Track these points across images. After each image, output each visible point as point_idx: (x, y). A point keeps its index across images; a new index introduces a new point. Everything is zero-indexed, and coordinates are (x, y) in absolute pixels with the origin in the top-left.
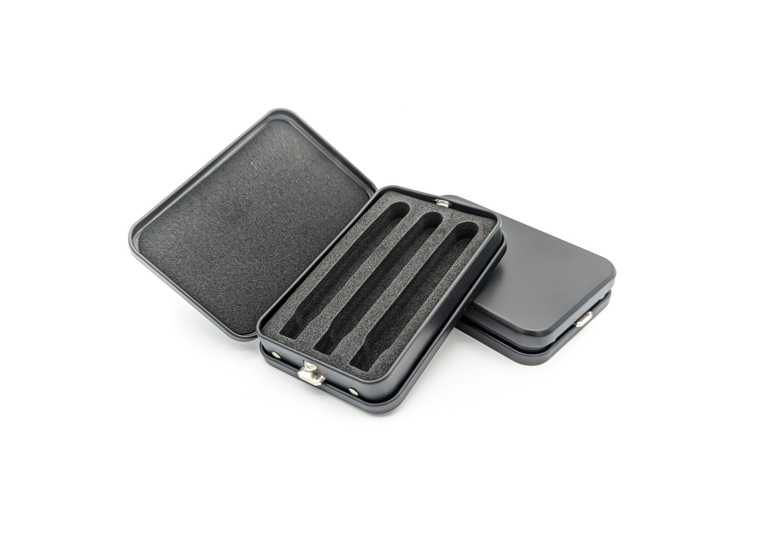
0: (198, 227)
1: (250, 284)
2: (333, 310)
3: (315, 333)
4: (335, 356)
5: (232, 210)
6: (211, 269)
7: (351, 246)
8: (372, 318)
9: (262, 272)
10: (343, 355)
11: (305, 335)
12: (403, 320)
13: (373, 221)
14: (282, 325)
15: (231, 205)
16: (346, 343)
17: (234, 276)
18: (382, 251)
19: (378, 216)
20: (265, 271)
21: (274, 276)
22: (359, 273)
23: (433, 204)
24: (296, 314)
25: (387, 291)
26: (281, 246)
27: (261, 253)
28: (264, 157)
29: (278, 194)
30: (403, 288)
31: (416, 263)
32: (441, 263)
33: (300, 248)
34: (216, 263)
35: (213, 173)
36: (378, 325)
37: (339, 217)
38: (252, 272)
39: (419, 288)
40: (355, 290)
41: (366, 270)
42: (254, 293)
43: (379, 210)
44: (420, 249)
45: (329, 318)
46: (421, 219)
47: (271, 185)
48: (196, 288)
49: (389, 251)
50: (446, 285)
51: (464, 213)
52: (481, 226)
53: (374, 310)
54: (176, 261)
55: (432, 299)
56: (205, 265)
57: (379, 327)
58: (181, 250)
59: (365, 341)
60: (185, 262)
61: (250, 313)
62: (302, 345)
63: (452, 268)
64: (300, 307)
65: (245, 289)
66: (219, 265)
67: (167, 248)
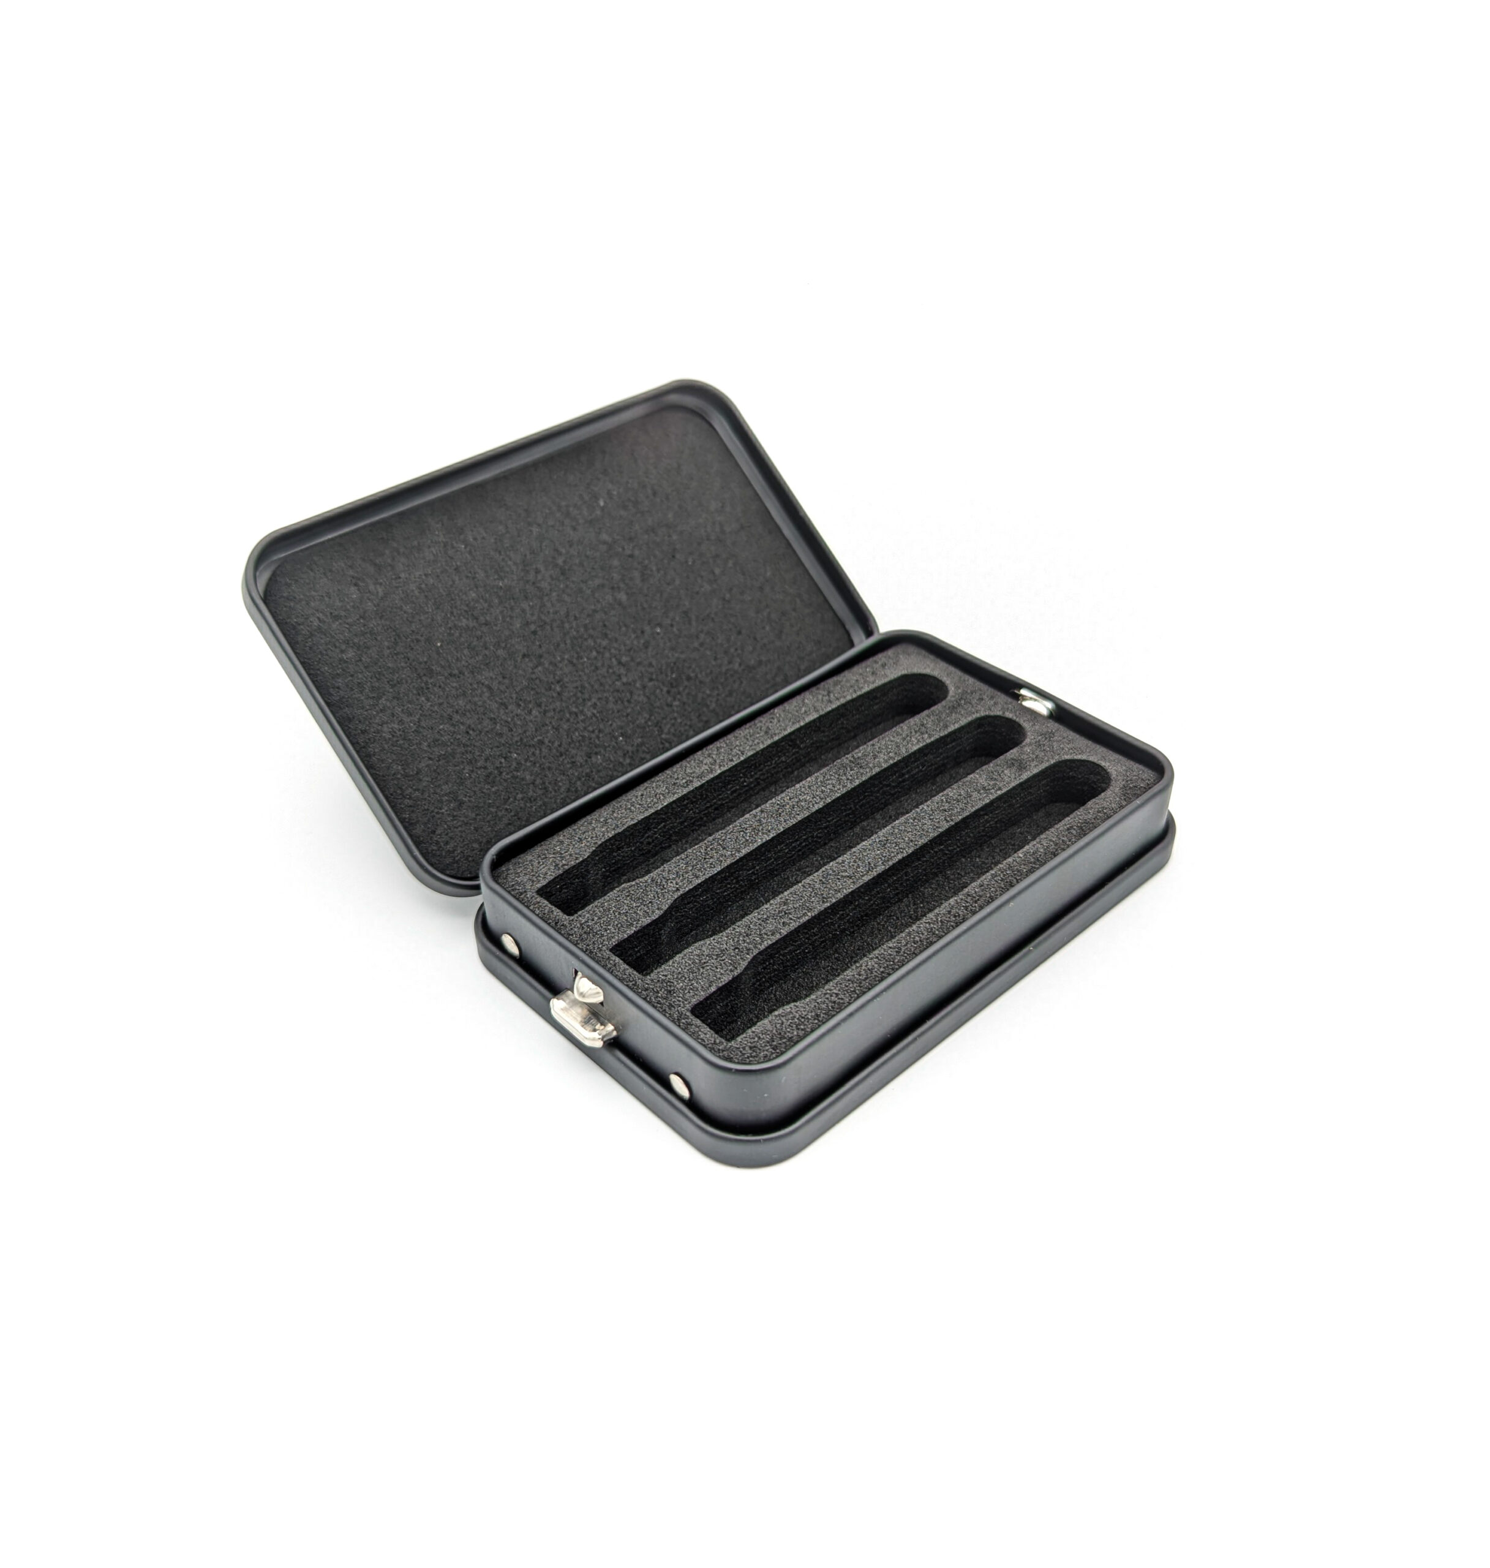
0: (420, 588)
1: (503, 760)
2: (687, 873)
3: (626, 914)
4: (658, 981)
5: (515, 578)
6: (419, 695)
7: (776, 738)
8: (780, 917)
9: (541, 742)
10: (681, 984)
11: (597, 911)
12: (859, 949)
13: (849, 698)
14: (550, 873)
15: (515, 564)
16: (696, 957)
17: (468, 730)
18: (851, 770)
19: (864, 691)
20: (549, 742)
21: (566, 761)
22: (778, 804)
23: (1010, 700)
24: (592, 859)
25: (837, 863)
26: (605, 695)
27: (553, 697)
28: (630, 481)
29: (636, 574)
30: (881, 869)
31: (930, 819)
32: (993, 842)
33: (651, 716)
34: (435, 686)
35: (496, 480)
36: (791, 939)
37: (766, 674)
38: (516, 734)
39: (922, 886)
40: (756, 841)
41: (798, 802)
42: (505, 784)
43: (871, 679)
44: (950, 789)
45: (670, 889)
46: (970, 724)
47: (626, 547)
48: (368, 728)
49: (869, 775)
50: (992, 889)
51: (1083, 738)
52: (1119, 778)
53: (792, 898)
54: (342, 652)
55: (949, 912)
56: (407, 682)
57: (792, 945)
58: (362, 629)
59: (746, 969)
60: (361, 660)
61: (480, 830)
62: (585, 933)
63: (1020, 854)
64: (606, 846)
65: (485, 768)
66: (441, 693)
67: (331, 613)
